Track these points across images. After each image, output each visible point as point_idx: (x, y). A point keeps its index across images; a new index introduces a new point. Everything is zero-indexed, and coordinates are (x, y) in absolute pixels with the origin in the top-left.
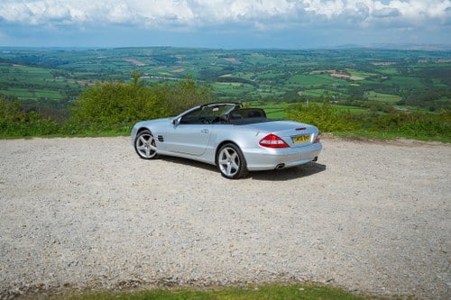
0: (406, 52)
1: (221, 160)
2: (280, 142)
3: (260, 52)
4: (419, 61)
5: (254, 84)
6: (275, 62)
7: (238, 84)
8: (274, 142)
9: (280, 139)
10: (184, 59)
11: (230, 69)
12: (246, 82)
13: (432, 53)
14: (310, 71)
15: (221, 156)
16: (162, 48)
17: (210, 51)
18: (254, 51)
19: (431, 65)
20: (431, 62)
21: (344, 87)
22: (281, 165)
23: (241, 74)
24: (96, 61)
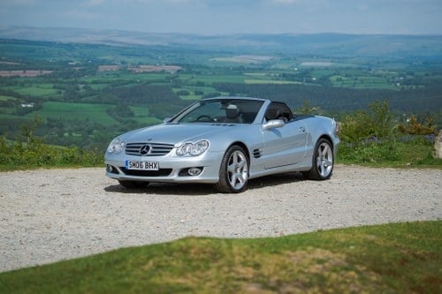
0: (70, 46)
4: (101, 68)
13: (124, 51)
19: (127, 78)
20: (124, 71)
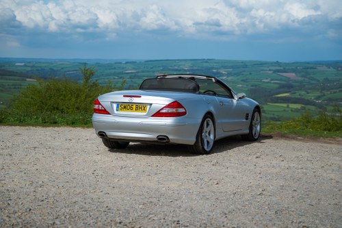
3: (329, 64)
5: (320, 106)
7: (298, 106)
10: (229, 74)
11: (288, 87)
12: (308, 103)
16: (204, 61)
17: (262, 64)
18: (321, 63)
23: (303, 93)
24: (123, 75)
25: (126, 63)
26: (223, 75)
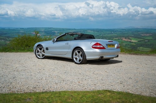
1: (74, 56)
2: (101, 46)
6: (98, 34)
8: (98, 46)
9: (101, 45)
14: (113, 38)
15: (74, 54)
18: (89, 30)
21: (129, 45)
22: (102, 57)
24: (19, 33)
25: (20, 29)
26: (56, 33)
